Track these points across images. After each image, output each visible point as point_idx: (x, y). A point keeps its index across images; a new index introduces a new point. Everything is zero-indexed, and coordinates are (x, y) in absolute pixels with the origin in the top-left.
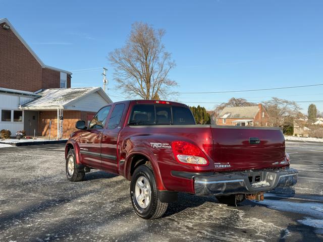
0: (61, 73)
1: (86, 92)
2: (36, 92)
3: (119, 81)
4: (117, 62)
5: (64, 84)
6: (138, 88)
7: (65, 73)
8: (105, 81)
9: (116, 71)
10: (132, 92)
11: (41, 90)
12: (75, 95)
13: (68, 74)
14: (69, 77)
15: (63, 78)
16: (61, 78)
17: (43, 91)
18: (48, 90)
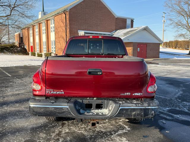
0: (127, 19)
1: (137, 30)
2: (111, 33)
3: (171, 20)
4: (169, 7)
5: (129, 26)
6: (185, 23)
7: (130, 19)
8: (164, 21)
9: (169, 13)
10: (180, 27)
11: (115, 31)
12: (130, 32)
13: (131, 20)
14: (132, 21)
15: (129, 22)
16: (127, 23)
17: (116, 31)
18: (118, 31)
